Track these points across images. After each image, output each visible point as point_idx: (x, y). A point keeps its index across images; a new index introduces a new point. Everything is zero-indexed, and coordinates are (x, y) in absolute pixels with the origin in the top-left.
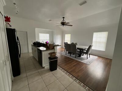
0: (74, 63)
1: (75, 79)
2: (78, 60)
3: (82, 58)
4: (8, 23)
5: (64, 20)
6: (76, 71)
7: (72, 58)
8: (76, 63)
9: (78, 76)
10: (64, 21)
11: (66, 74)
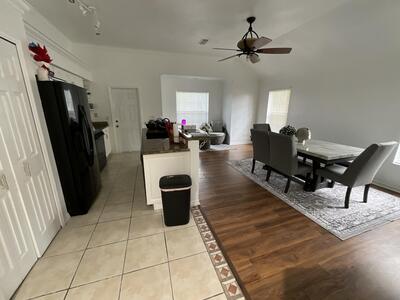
0: (267, 214)
1: (232, 288)
2: (292, 204)
3: (321, 199)
4: (44, 66)
5: (250, 29)
6: (253, 252)
7: (270, 189)
8: (276, 216)
9: (255, 278)
10: (255, 36)
11: (210, 252)
